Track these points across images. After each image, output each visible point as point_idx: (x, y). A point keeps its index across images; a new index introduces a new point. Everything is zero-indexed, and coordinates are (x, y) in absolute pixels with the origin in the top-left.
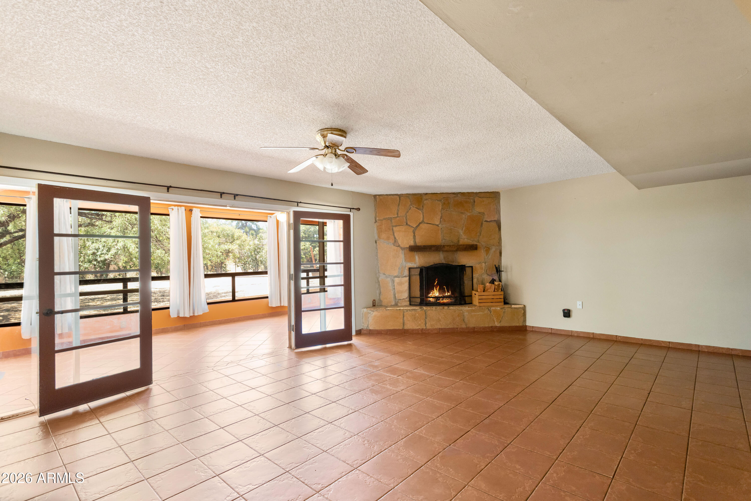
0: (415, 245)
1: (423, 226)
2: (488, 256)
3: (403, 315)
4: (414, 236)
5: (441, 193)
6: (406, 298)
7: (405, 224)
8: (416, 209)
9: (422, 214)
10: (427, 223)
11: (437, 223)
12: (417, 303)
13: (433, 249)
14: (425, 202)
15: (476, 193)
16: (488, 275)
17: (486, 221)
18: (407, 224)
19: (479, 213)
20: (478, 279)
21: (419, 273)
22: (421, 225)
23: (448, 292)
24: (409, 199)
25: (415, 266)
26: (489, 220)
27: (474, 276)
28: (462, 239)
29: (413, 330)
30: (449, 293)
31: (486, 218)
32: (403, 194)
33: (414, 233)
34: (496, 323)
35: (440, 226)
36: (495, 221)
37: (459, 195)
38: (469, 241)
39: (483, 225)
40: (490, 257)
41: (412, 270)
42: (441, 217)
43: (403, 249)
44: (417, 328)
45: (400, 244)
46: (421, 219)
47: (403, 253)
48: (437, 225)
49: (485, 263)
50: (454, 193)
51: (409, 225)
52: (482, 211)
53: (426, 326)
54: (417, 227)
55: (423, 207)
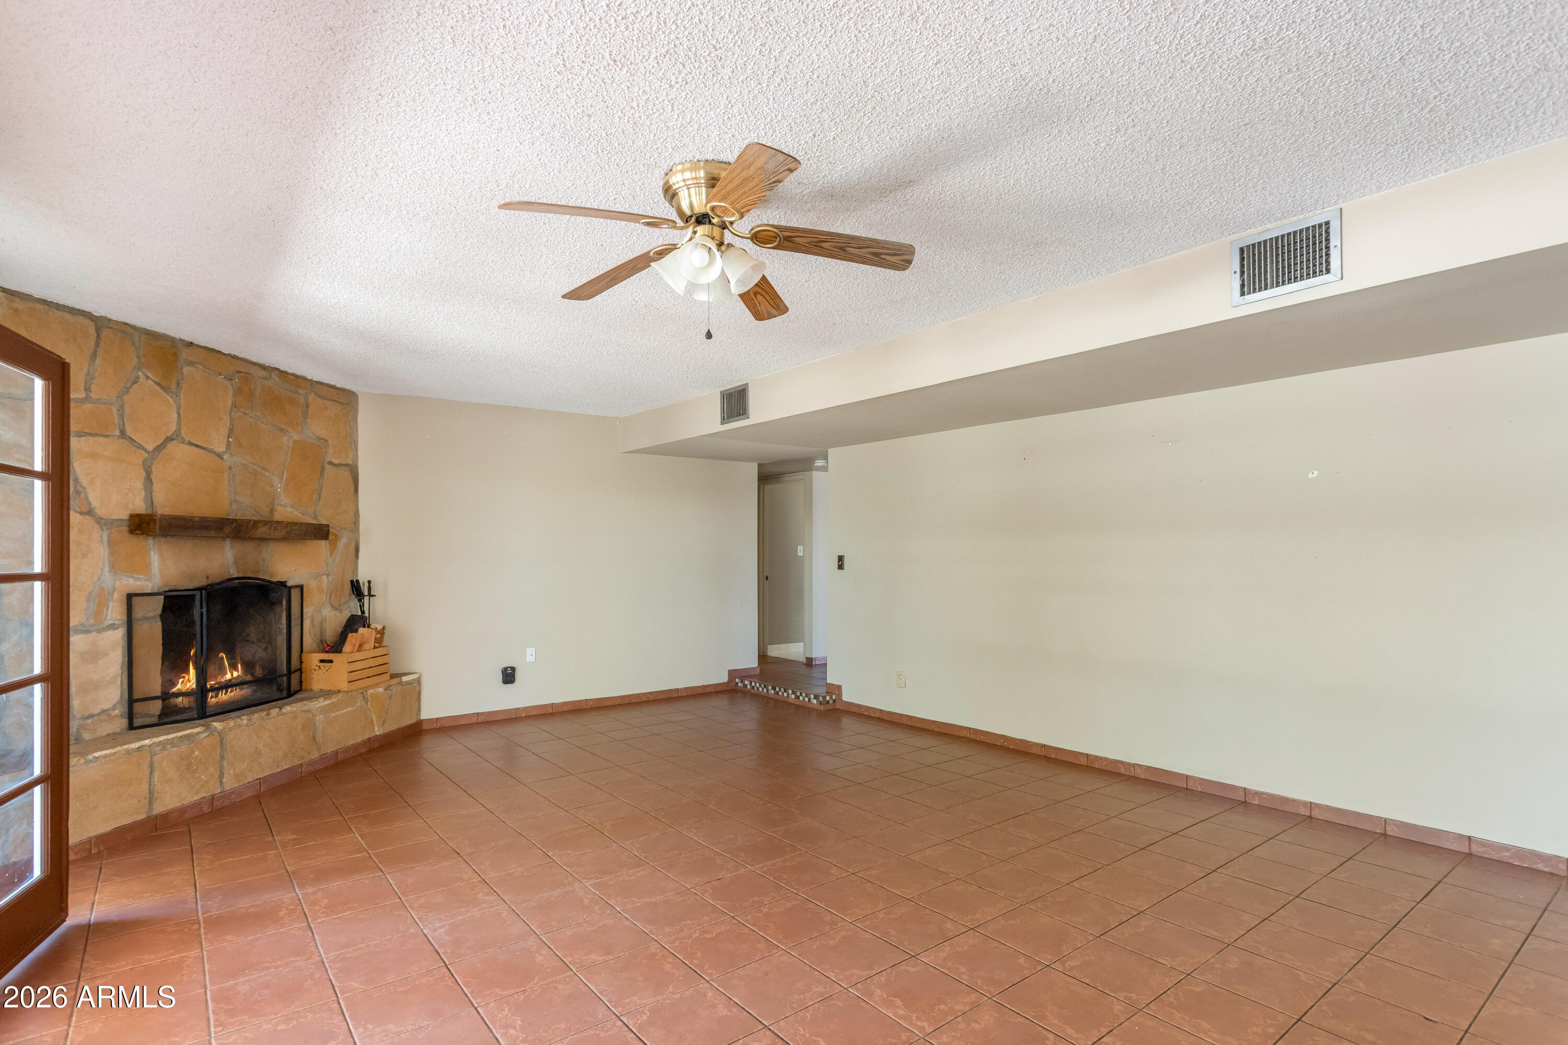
0: (149, 512)
1: (178, 450)
2: (333, 558)
3: (151, 766)
4: (149, 480)
5: (229, 355)
6: (114, 708)
7: (117, 433)
8: (157, 387)
9: (175, 408)
10: (191, 444)
11: (221, 449)
12: (153, 716)
13: (227, 529)
14: (186, 369)
15: (311, 380)
16: (333, 606)
17: (331, 463)
18: (123, 433)
19: (319, 439)
20: (312, 620)
21: (159, 611)
22: (170, 446)
23: (233, 667)
24: (134, 344)
25: (148, 587)
26: (336, 462)
27: (305, 611)
28: (281, 505)
29: (183, 810)
30: (237, 671)
31: (331, 456)
32: (110, 320)
33: (148, 473)
34: (376, 729)
35: (225, 457)
36: (347, 465)
37: (274, 376)
38: (296, 513)
39: (326, 472)
40: (337, 559)
41: (135, 600)
42: (231, 432)
43: (102, 523)
44: (196, 798)
45: (95, 504)
46: (174, 427)
47: (105, 538)
48: (220, 456)
49: (328, 576)
50: (263, 367)
51: (132, 440)
52: (323, 433)
53: (221, 782)
54: (159, 448)
55: (178, 384)
